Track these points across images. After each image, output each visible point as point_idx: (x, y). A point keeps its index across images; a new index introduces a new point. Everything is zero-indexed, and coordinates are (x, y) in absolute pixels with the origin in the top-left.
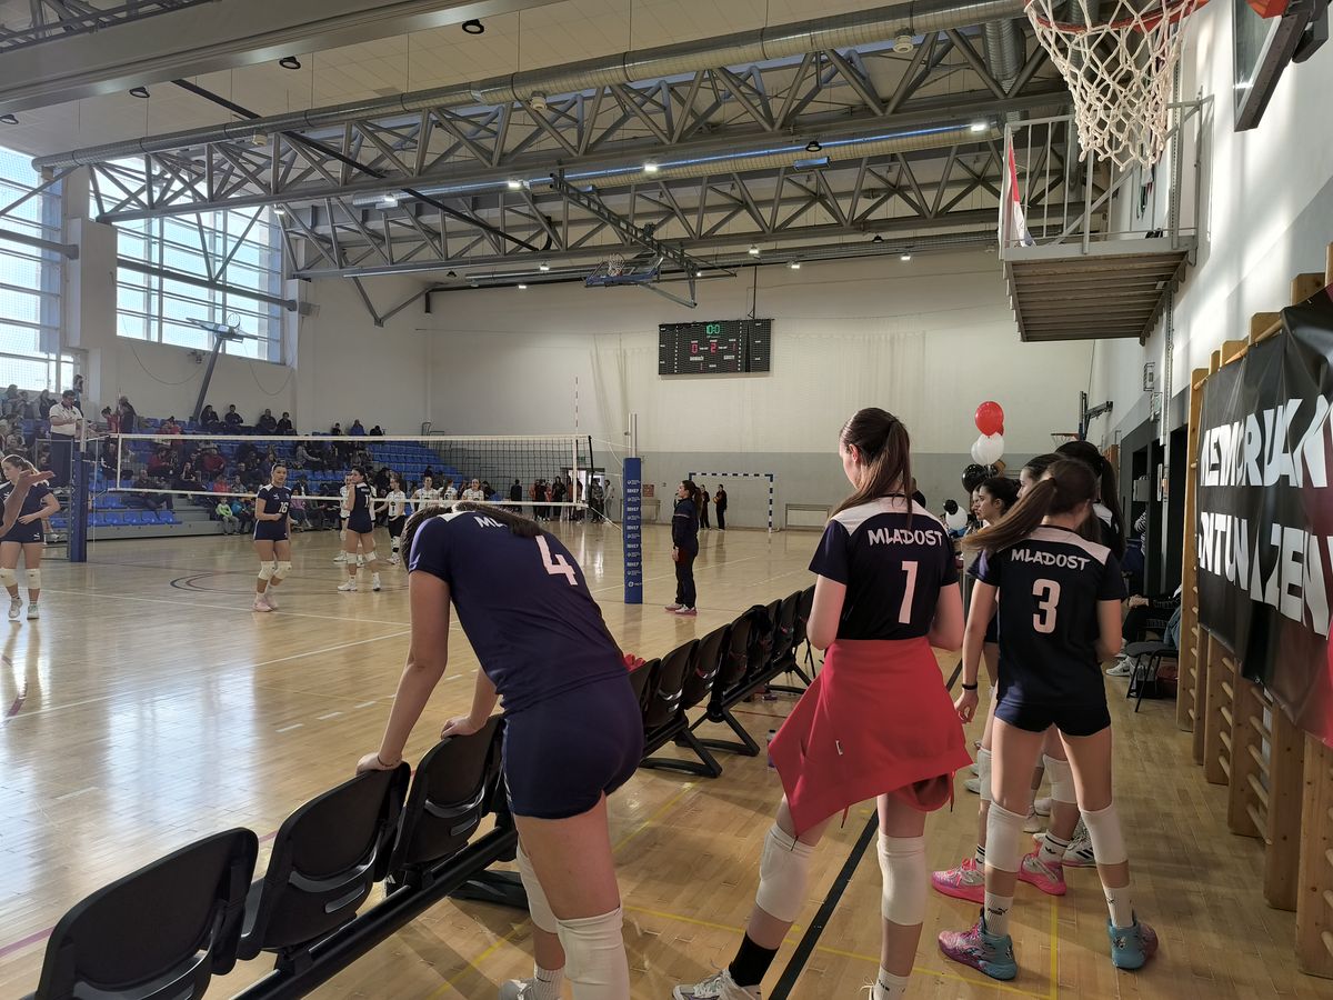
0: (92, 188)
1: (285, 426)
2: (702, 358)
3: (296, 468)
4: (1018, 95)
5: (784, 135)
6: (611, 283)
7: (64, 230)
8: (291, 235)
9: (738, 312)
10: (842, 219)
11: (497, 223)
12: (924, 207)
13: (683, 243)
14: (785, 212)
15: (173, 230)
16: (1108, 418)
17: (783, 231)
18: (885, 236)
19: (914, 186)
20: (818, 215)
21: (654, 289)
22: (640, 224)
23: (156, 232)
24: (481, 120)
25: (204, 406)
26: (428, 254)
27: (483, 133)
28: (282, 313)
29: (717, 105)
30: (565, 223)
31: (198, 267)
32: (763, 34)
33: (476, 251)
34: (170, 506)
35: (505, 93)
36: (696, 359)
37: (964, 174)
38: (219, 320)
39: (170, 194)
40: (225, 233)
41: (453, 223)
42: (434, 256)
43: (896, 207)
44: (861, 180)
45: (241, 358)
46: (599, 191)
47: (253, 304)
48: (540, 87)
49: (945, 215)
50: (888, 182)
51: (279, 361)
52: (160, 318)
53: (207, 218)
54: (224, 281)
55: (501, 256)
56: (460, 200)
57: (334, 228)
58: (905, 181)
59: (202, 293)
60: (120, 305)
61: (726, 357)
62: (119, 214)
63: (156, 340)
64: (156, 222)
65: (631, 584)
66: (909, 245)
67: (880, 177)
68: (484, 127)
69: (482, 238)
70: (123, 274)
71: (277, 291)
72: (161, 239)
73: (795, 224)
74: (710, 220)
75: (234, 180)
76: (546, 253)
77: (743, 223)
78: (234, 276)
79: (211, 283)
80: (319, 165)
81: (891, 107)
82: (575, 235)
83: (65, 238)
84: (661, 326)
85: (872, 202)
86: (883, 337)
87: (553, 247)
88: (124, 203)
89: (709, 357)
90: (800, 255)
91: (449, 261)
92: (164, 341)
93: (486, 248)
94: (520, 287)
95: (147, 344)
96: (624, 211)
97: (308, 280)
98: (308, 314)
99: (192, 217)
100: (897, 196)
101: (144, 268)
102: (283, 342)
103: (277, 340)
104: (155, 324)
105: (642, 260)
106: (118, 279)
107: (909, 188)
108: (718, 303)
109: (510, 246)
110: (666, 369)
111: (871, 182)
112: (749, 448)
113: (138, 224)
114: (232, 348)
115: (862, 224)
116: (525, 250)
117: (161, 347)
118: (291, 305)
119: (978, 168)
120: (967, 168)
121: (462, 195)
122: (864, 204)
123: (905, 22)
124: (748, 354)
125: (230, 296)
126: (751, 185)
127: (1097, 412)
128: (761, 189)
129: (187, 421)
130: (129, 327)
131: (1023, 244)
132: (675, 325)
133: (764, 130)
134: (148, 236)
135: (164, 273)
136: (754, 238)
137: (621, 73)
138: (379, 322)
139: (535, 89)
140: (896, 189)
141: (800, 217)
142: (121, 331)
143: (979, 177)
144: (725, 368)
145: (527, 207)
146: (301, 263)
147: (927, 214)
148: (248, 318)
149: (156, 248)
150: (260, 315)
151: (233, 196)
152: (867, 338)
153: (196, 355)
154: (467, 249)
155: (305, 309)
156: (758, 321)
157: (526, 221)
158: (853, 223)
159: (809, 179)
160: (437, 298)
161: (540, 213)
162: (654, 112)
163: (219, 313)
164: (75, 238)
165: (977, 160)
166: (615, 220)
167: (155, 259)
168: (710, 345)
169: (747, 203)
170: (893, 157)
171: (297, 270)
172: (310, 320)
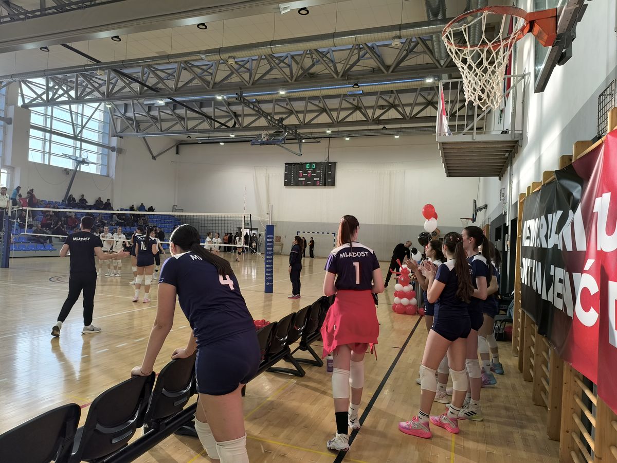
0: (19, 92)
1: (108, 206)
2: (304, 179)
3: (112, 225)
4: (447, 67)
5: (343, 80)
6: (262, 144)
7: (6, 111)
8: (114, 117)
9: (321, 159)
10: (368, 118)
11: (211, 114)
12: (405, 114)
13: (296, 126)
14: (343, 114)
15: (58, 112)
16: (485, 212)
17: (341, 123)
18: (387, 126)
19: (401, 105)
20: (358, 116)
21: (282, 147)
22: (277, 117)
23: (49, 113)
24: (205, 67)
25: (69, 195)
26: (178, 127)
27: (206, 73)
28: (108, 153)
29: (313, 65)
30: (242, 115)
31: (69, 130)
32: (334, 35)
33: (200, 127)
34: (51, 242)
35: (216, 56)
36: (301, 179)
37: (423, 101)
38: (78, 155)
39: (57, 96)
40: (82, 115)
41: (191, 114)
42: (181, 128)
43: (393, 114)
44: (377, 101)
45: (88, 173)
46: (259, 102)
47: (95, 148)
48: (232, 54)
49: (414, 119)
50: (389, 103)
51: (106, 175)
52: (50, 153)
53: (74, 107)
54: (81, 137)
55: (212, 129)
56: (194, 103)
57: (134, 114)
58: (397, 102)
59: (70, 142)
60: (30, 146)
61: (315, 179)
62: (31, 104)
63: (47, 164)
64: (49, 108)
65: (268, 284)
66: (399, 131)
67: (386, 100)
68: (206, 71)
69: (204, 121)
70: (33, 132)
71: (106, 142)
72: (52, 117)
73: (347, 120)
74: (309, 117)
75: (88, 90)
76: (233, 129)
77: (324, 118)
78: (86, 134)
79: (75, 138)
80: (128, 85)
81: (391, 69)
82: (247, 121)
83: (6, 114)
84: (286, 164)
85: (382, 111)
86: (386, 172)
87: (237, 126)
88: (34, 99)
89: (307, 179)
90: (349, 134)
91: (188, 131)
92: (51, 164)
93: (205, 125)
94: (221, 144)
95: (43, 165)
96: (270, 111)
97: (122, 137)
98: (120, 153)
99: (67, 107)
100: (393, 109)
101: (44, 130)
102: (108, 166)
103: (106, 165)
104: (47, 156)
105: (277, 134)
106: (30, 134)
107: (398, 105)
108: (312, 154)
109: (217, 125)
110: (287, 184)
111: (382, 102)
112: (325, 221)
113: (41, 109)
114: (84, 168)
115: (377, 121)
116: (223, 127)
117: (50, 167)
118: (113, 149)
119: (429, 98)
120: (424, 98)
121: (195, 101)
122: (378, 112)
123: (397, 33)
124: (325, 178)
125: (83, 144)
126: (328, 102)
127: (481, 209)
128: (333, 103)
129: (61, 202)
130: (34, 157)
131: (447, 134)
132: (292, 164)
133: (334, 77)
134: (46, 115)
135: (52, 132)
136: (328, 125)
137: (269, 50)
138: (154, 158)
139: (230, 55)
140: (393, 106)
141: (350, 117)
142: (30, 159)
143: (430, 102)
144: (314, 184)
145: (225, 108)
146: (119, 130)
147: (407, 117)
148: (92, 154)
149: (49, 120)
150: (98, 153)
151: (87, 97)
152: (379, 172)
153: (66, 171)
154: (197, 125)
155: (120, 151)
156: (330, 163)
157: (224, 114)
158: (373, 120)
159: (354, 100)
160: (182, 148)
161: (231, 111)
162: (284, 67)
163: (78, 152)
164: (11, 114)
165: (429, 94)
166: (266, 115)
167: (48, 125)
168: (308, 173)
169: (326, 110)
170: (392, 92)
171: (117, 133)
172: (121, 156)
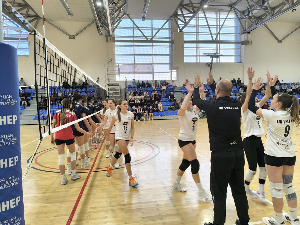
7: (171, 37)
28: (240, 46)
40: (219, 26)
51: (239, 62)
52: (199, 55)
54: (218, 40)
57: (251, 11)
59: (214, 45)
60: (184, 54)
70: (186, 45)
72: (199, 33)
79: (213, 42)
92: (200, 62)
97: (248, 33)
103: (239, 55)
106: (184, 47)
135: (200, 42)
138: (280, 42)
142: (186, 61)
148: (229, 50)
149: (198, 36)
153: (208, 64)
155: (247, 43)
167: (198, 39)
171: (245, 31)
172: (249, 46)
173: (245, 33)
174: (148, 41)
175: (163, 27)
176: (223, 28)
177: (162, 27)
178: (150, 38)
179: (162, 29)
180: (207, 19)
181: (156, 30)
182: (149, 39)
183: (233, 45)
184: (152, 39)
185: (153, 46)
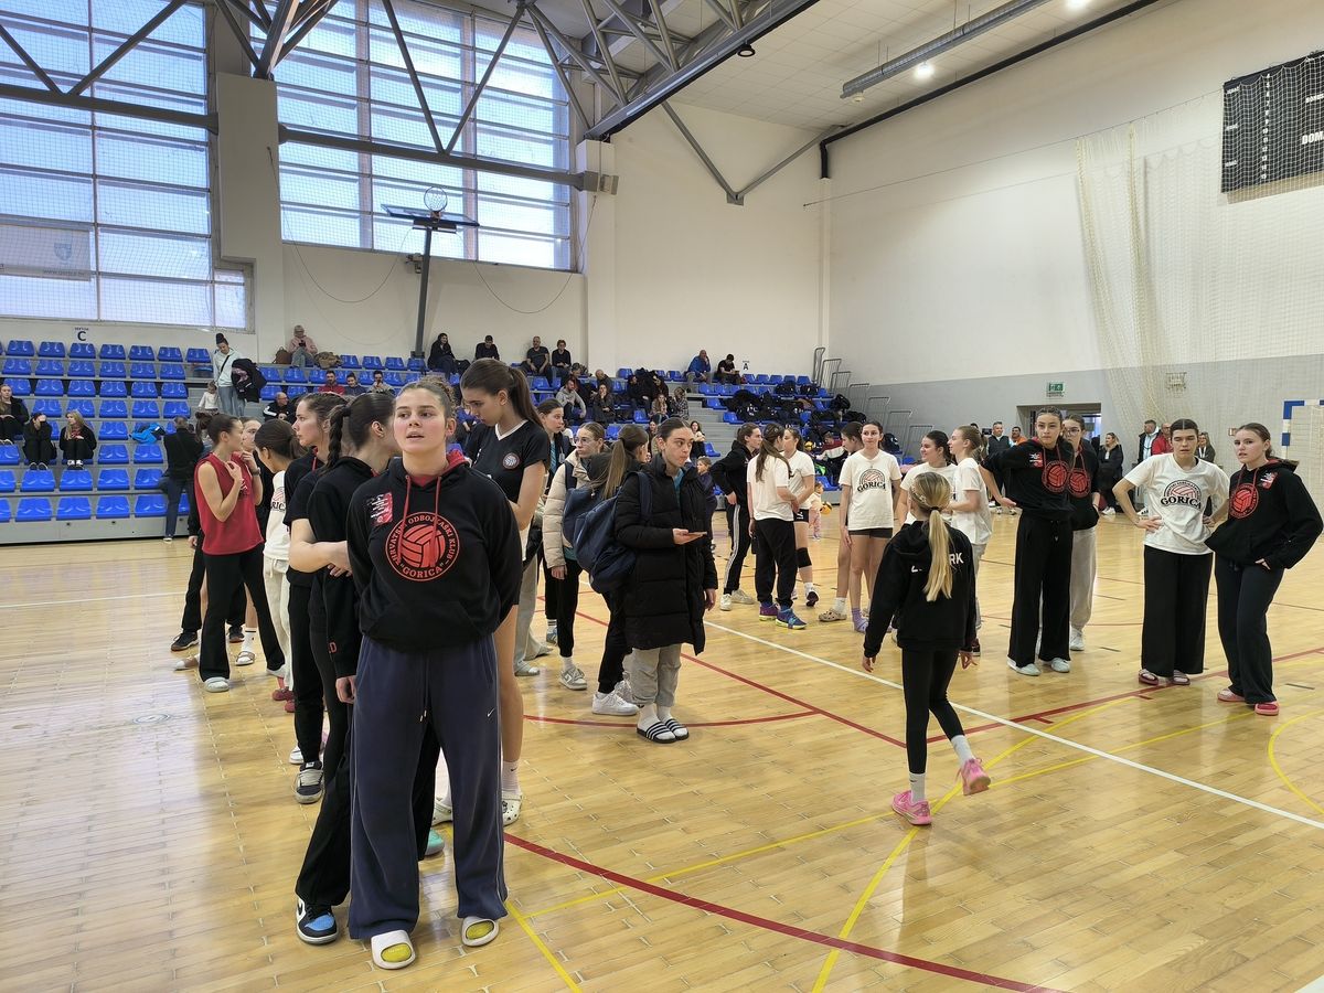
7: (209, 96)
28: (572, 197)
51: (569, 268)
54: (466, 151)
60: (284, 196)
72: (368, 100)
79: (442, 156)
83: (210, 107)
97: (603, 139)
98: (600, 191)
102: (574, 237)
103: (566, 237)
106: (283, 159)
110: (1239, 179)
118: (581, 181)
125: (482, 176)
132: (1264, 73)
135: (372, 148)
138: (735, 198)
142: (292, 234)
153: (414, 261)
155: (598, 184)
160: (842, 154)
171: (589, 128)
172: (606, 200)
173: (592, 137)
174: (52, 97)
175: (150, 36)
176: (486, 96)
177: (143, 34)
178: (68, 83)
179: (141, 43)
180: (406, 39)
181: (107, 46)
182: (65, 89)
183: (545, 189)
184: (79, 87)
185: (93, 127)
